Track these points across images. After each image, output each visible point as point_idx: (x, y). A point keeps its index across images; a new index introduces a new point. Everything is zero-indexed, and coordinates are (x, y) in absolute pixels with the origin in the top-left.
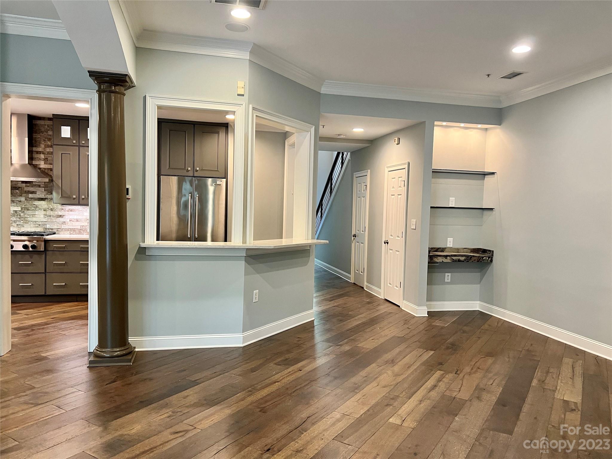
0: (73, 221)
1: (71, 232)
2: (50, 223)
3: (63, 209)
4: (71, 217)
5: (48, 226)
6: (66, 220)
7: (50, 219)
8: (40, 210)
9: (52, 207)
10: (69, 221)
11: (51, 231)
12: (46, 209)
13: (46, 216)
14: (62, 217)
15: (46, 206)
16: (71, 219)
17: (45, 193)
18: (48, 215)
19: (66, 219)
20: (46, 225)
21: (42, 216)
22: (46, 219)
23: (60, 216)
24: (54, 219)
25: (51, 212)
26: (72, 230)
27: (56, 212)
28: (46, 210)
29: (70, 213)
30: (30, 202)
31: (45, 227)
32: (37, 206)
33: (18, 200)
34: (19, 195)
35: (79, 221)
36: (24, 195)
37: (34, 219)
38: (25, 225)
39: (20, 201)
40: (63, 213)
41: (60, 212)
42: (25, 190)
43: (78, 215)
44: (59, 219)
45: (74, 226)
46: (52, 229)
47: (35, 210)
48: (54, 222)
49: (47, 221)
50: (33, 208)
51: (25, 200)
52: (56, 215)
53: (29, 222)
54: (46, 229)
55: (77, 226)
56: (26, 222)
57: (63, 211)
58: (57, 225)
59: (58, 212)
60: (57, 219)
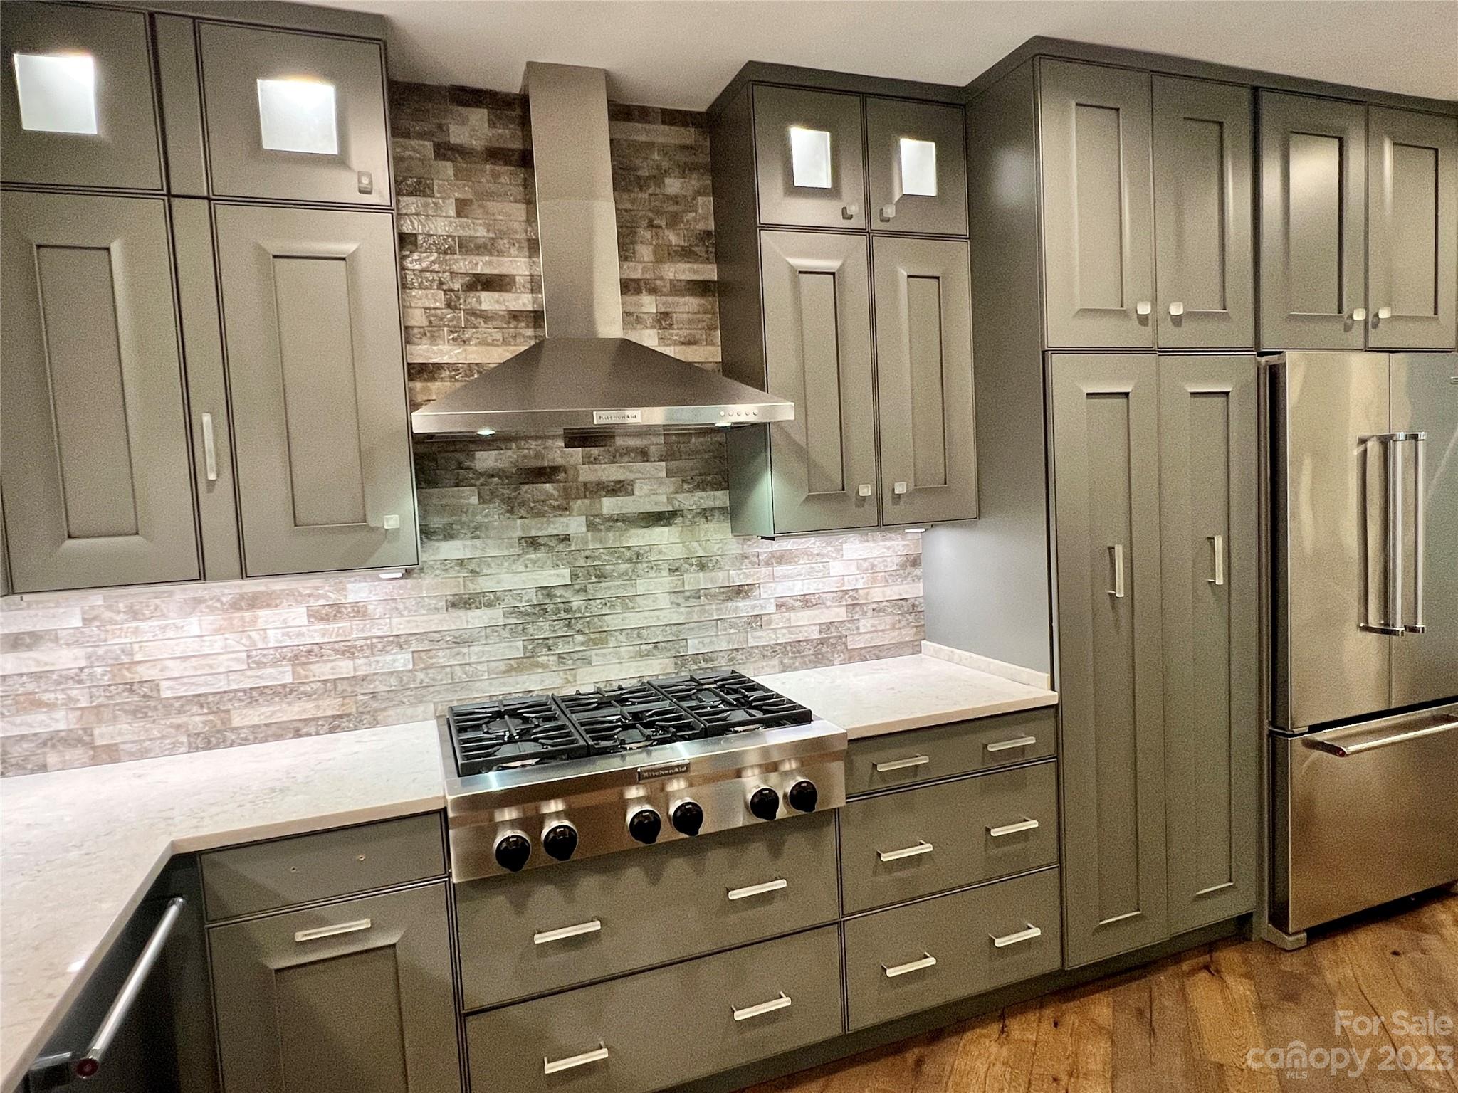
0: (792, 608)
1: (786, 661)
2: (699, 628)
3: (746, 558)
4: (782, 590)
5: (693, 647)
6: (763, 608)
7: (696, 609)
8: (652, 574)
9: (704, 549)
10: (772, 609)
11: (703, 665)
12: (677, 564)
13: (681, 600)
14: (747, 596)
15: (678, 552)
16: (783, 600)
17: (671, 485)
18: (687, 594)
19: (763, 602)
20: (683, 643)
21: (664, 601)
22: (682, 610)
23: (738, 593)
24: (714, 607)
25: (701, 574)
26: (789, 648)
27: (721, 574)
28: (677, 570)
29: (779, 570)
30: (611, 534)
31: (681, 650)
32: (638, 554)
33: (555, 532)
34: (558, 506)
35: (811, 602)
36: (577, 504)
37: (633, 620)
38: (596, 655)
39: (566, 539)
40: (747, 576)
41: (735, 570)
42: (581, 479)
43: (808, 577)
44: (735, 604)
45: (794, 629)
46: (710, 655)
47: (630, 574)
48: (717, 620)
49: (687, 621)
50: (624, 567)
51: (584, 529)
52: (722, 590)
53: (613, 639)
54: (682, 659)
55: (806, 628)
56: (599, 638)
57: (750, 566)
58: (729, 634)
59: (729, 570)
60: (726, 605)
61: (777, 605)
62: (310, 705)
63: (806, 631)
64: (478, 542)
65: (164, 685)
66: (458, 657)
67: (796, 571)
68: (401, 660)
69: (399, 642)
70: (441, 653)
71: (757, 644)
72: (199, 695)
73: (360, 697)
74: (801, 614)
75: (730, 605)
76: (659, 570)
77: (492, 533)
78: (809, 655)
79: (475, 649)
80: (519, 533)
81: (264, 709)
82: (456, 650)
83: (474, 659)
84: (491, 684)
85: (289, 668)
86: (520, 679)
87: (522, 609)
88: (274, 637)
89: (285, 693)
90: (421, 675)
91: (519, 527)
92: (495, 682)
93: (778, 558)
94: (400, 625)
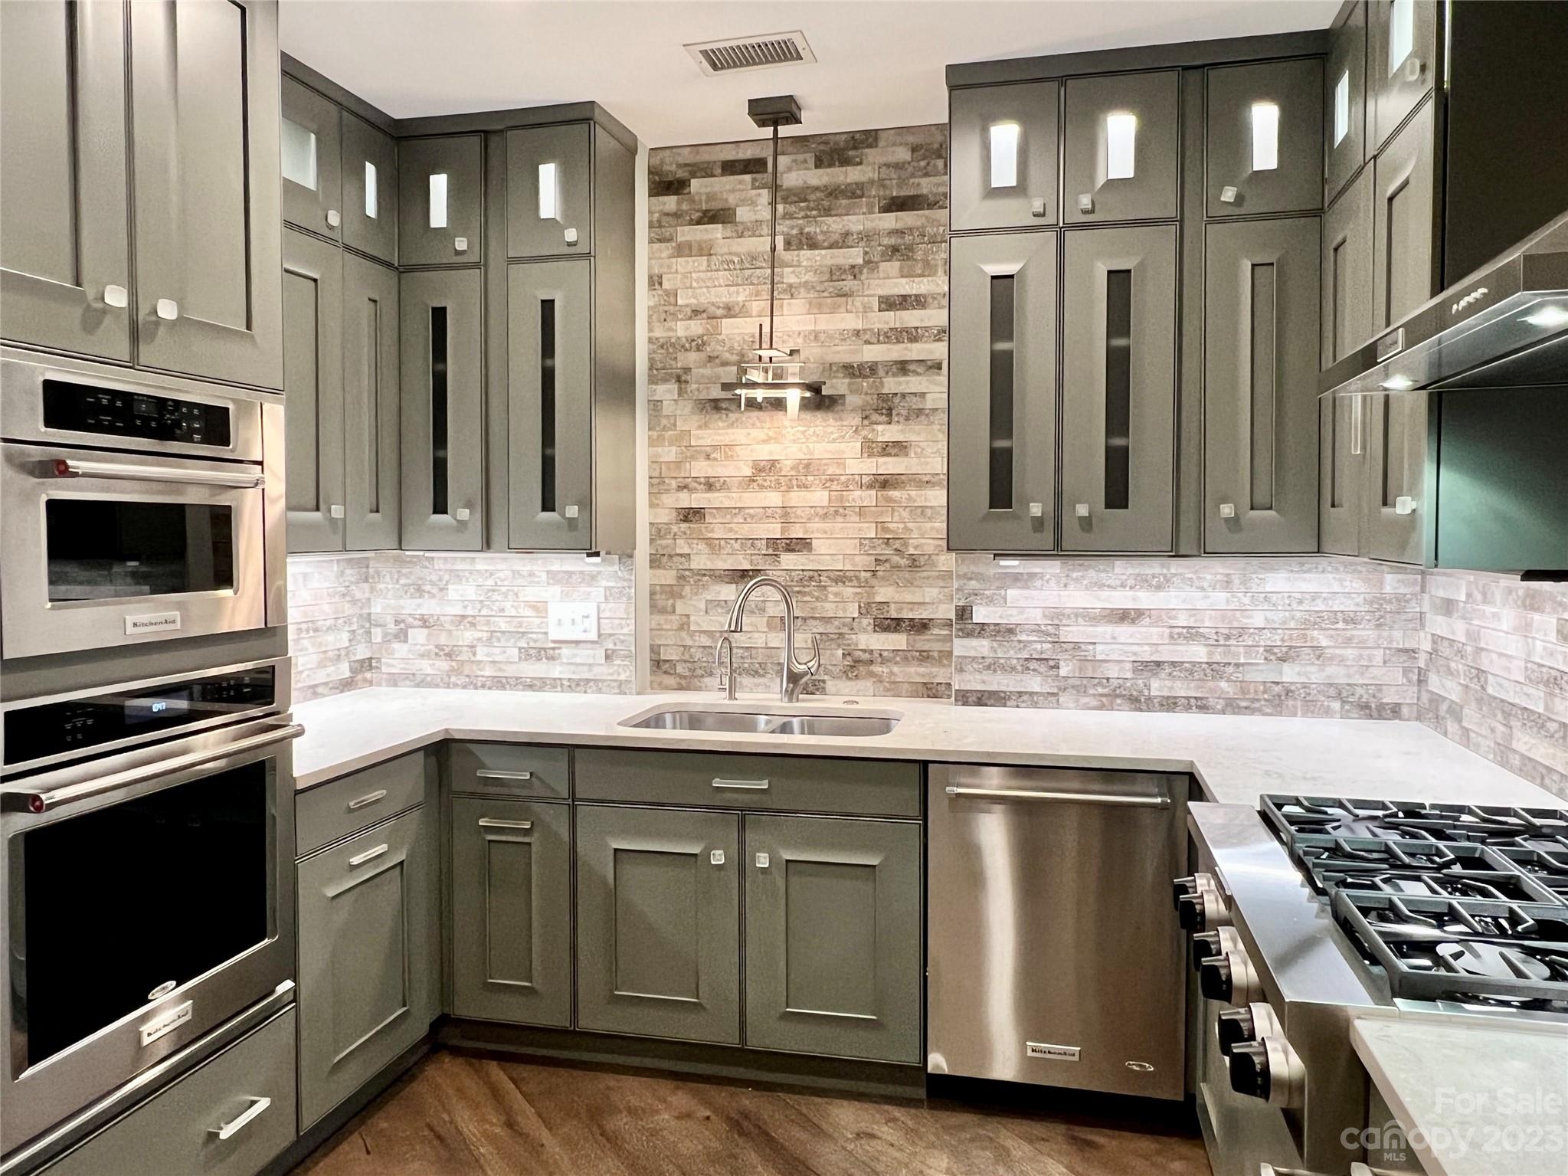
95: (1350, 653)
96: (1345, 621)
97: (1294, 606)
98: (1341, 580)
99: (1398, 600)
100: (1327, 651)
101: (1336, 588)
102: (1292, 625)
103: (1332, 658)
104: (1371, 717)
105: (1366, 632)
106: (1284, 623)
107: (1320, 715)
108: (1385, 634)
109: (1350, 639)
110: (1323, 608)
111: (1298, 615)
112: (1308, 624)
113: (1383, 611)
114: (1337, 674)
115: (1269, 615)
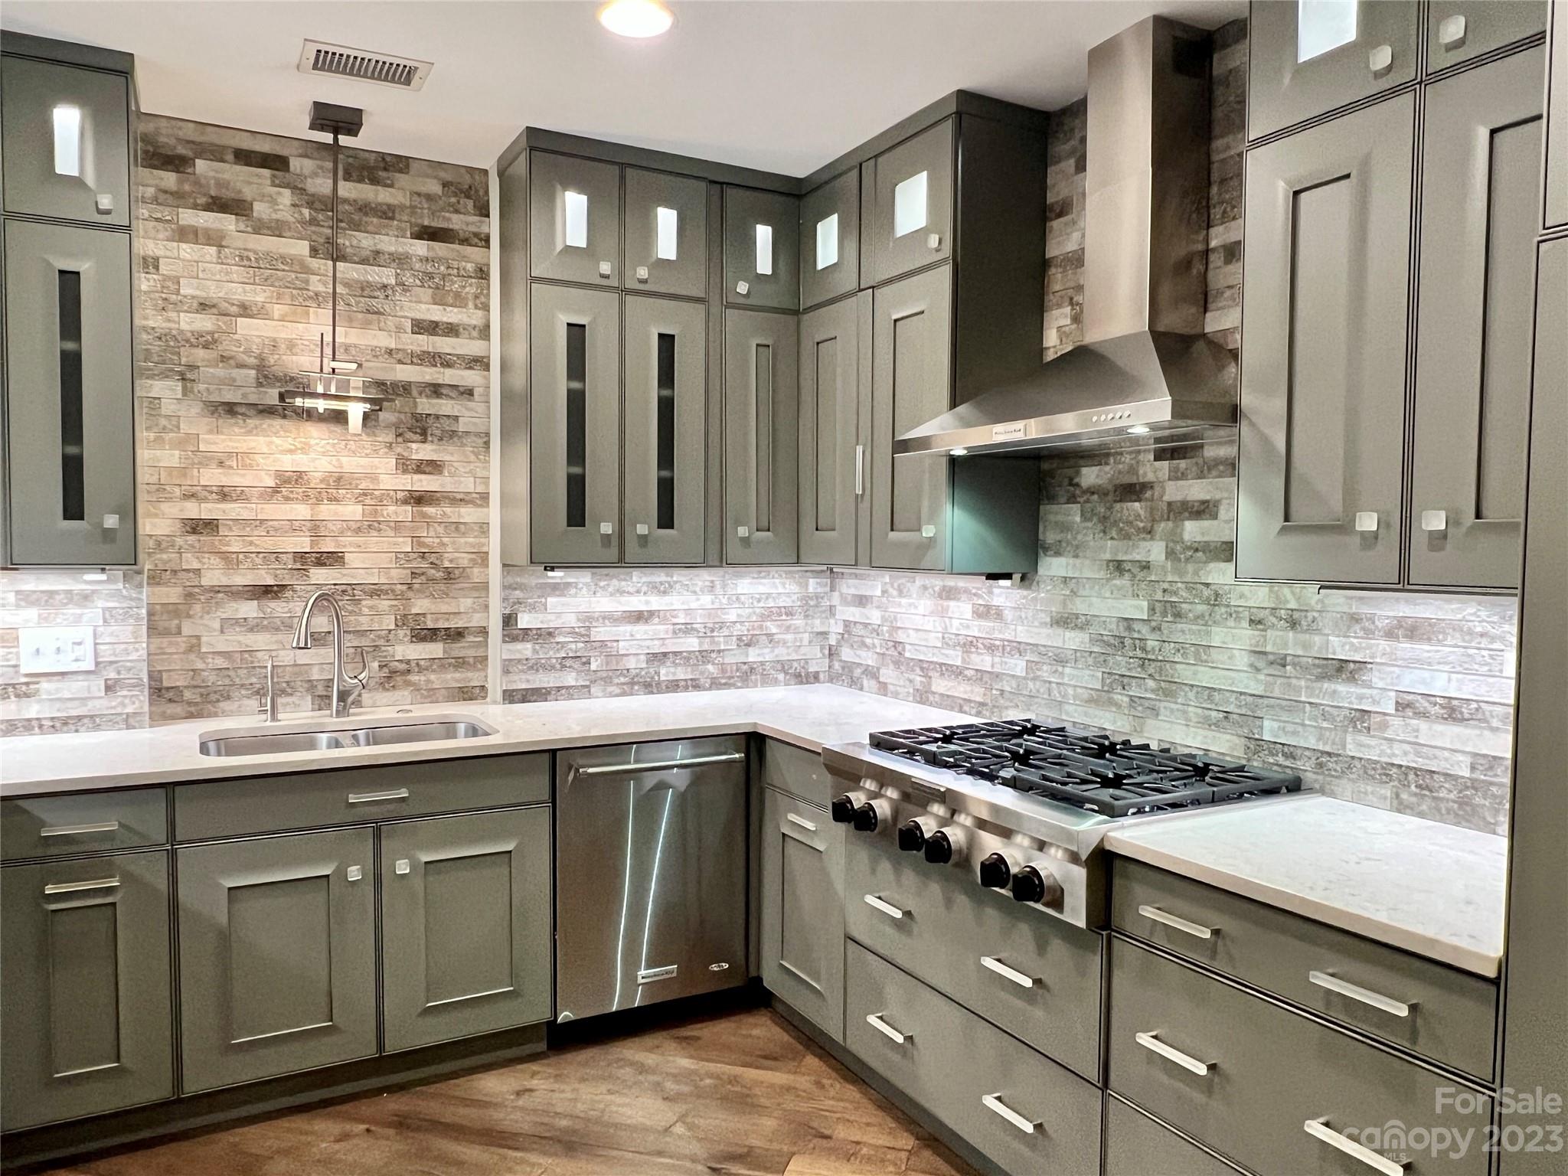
0: (1424, 715)
1: (1404, 796)
2: (1282, 708)
3: (1357, 621)
4: (1413, 681)
5: (1269, 730)
6: (1374, 702)
7: (1279, 681)
8: (1231, 623)
9: (1298, 599)
10: (1391, 709)
11: (1281, 759)
12: (1262, 614)
13: (1261, 664)
14: (1352, 679)
16: (1411, 697)
18: (1271, 657)
19: (1376, 694)
20: (1258, 722)
21: (1242, 661)
22: (1262, 677)
23: (1340, 670)
24: (1303, 683)
25: (1291, 634)
26: (1411, 777)
27: (1317, 639)
28: (1260, 622)
29: (1405, 647)
30: (1190, 568)
31: (1256, 731)
32: (1217, 595)
33: (1138, 558)
34: (1144, 528)
35: (1461, 713)
36: (1162, 527)
37: (1205, 677)
38: (1165, 708)
39: (1146, 566)
40: (1356, 650)
41: (1338, 636)
42: (1166, 498)
43: (1459, 669)
44: (1333, 686)
45: (1425, 750)
46: (1292, 749)
47: (1207, 618)
48: (1305, 702)
49: (1268, 694)
50: (1201, 608)
51: (1163, 557)
52: (1317, 661)
53: (1182, 693)
54: (1257, 744)
55: (1446, 754)
56: (1170, 689)
57: (1361, 634)
58: (1321, 728)
59: (1328, 635)
60: (1319, 685)
61: (1397, 703)
62: (969, 688)
63: (1446, 759)
64: (1078, 561)
65: (908, 647)
66: (1057, 675)
67: (1438, 656)
68: (1017, 666)
69: (1019, 648)
70: (1045, 668)
71: (1361, 756)
72: (920, 661)
73: (994, 692)
74: (1439, 728)
75: (1326, 685)
76: (1238, 619)
77: (1088, 553)
78: (1448, 800)
79: (1067, 670)
80: (1108, 556)
81: (946, 683)
82: (1054, 668)
83: (1066, 680)
84: (1076, 711)
85: (960, 653)
86: (1097, 712)
87: (1105, 638)
88: (955, 626)
89: (957, 672)
90: (1031, 684)
91: (1110, 548)
92: (1080, 709)
93: (1406, 629)
94: (1022, 634)
95: (789, 637)
96: (787, 614)
97: (755, 603)
98: (784, 584)
99: (817, 598)
100: (776, 637)
101: (781, 590)
102: (754, 619)
103: (778, 642)
104: (801, 683)
105: (798, 622)
106: (749, 617)
107: (771, 685)
108: (810, 622)
109: (788, 628)
110: (772, 605)
111: (758, 611)
112: (764, 618)
113: (810, 606)
114: (782, 653)
115: (740, 611)
